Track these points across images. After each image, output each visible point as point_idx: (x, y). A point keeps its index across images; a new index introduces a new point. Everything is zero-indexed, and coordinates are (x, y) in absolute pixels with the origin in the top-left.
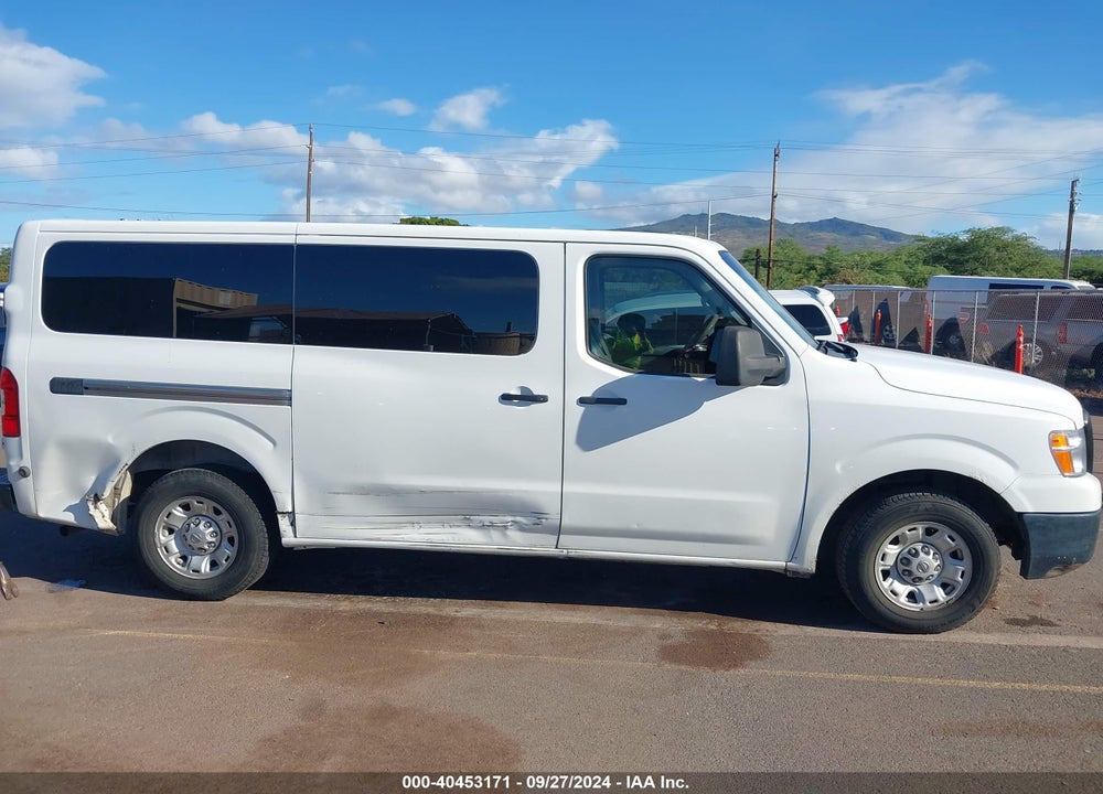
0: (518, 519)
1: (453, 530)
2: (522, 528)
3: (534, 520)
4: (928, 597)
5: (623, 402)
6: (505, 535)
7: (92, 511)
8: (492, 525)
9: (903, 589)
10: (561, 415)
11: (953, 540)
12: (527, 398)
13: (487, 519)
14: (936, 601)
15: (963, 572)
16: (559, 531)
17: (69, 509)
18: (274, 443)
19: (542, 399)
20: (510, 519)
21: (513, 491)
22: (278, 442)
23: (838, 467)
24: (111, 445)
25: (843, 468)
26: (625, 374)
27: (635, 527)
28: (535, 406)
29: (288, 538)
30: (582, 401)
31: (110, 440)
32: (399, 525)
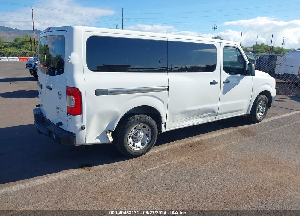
0: (210, 114)
1: (197, 119)
2: (210, 116)
3: (213, 113)
5: (230, 82)
6: (207, 118)
7: (108, 136)
8: (205, 116)
11: (264, 103)
12: (215, 83)
13: (204, 115)
14: (262, 115)
16: (216, 115)
17: (97, 138)
18: (163, 103)
19: (217, 83)
20: (208, 114)
21: (211, 107)
22: (164, 102)
24: (116, 111)
27: (229, 111)
28: (216, 85)
29: (163, 130)
30: (224, 82)
31: (117, 110)
32: (187, 121)
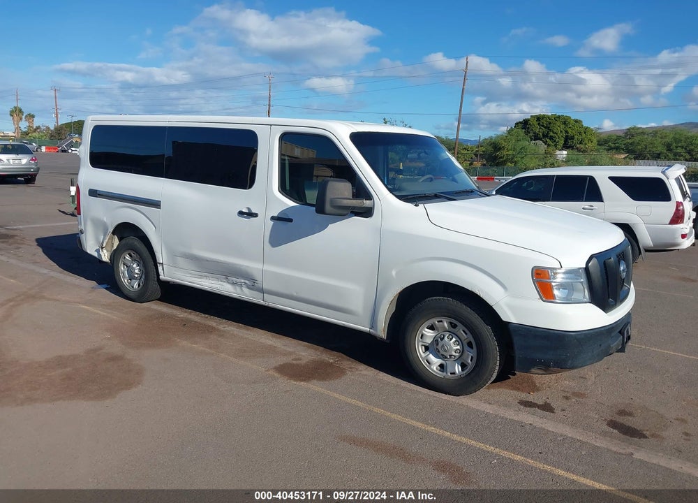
0: (247, 282)
1: (222, 283)
2: (248, 287)
3: (252, 283)
4: (449, 370)
5: (290, 220)
6: (242, 290)
7: (101, 253)
8: (236, 283)
9: (436, 361)
10: (263, 225)
11: (466, 334)
12: (250, 214)
13: (234, 280)
14: (454, 373)
15: (472, 358)
16: (262, 291)
17: (95, 251)
18: (155, 228)
19: (256, 215)
20: (243, 281)
21: (243, 266)
23: (394, 273)
24: (105, 222)
25: (396, 274)
26: (295, 204)
28: (253, 219)
29: (162, 277)
30: (273, 218)
31: (105, 220)
32: (201, 277)
